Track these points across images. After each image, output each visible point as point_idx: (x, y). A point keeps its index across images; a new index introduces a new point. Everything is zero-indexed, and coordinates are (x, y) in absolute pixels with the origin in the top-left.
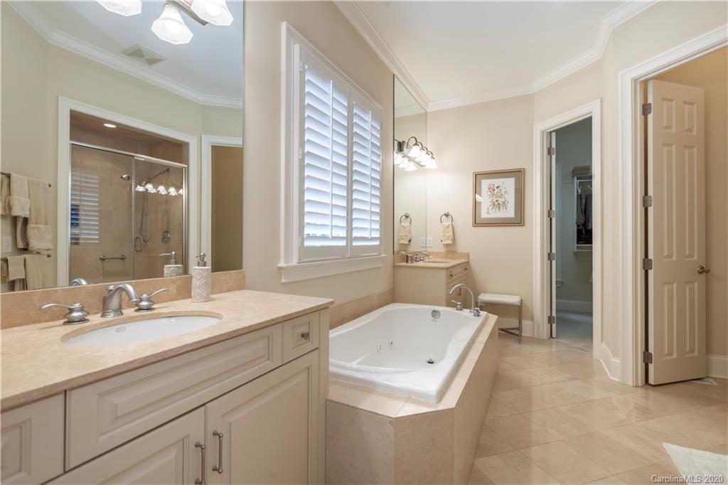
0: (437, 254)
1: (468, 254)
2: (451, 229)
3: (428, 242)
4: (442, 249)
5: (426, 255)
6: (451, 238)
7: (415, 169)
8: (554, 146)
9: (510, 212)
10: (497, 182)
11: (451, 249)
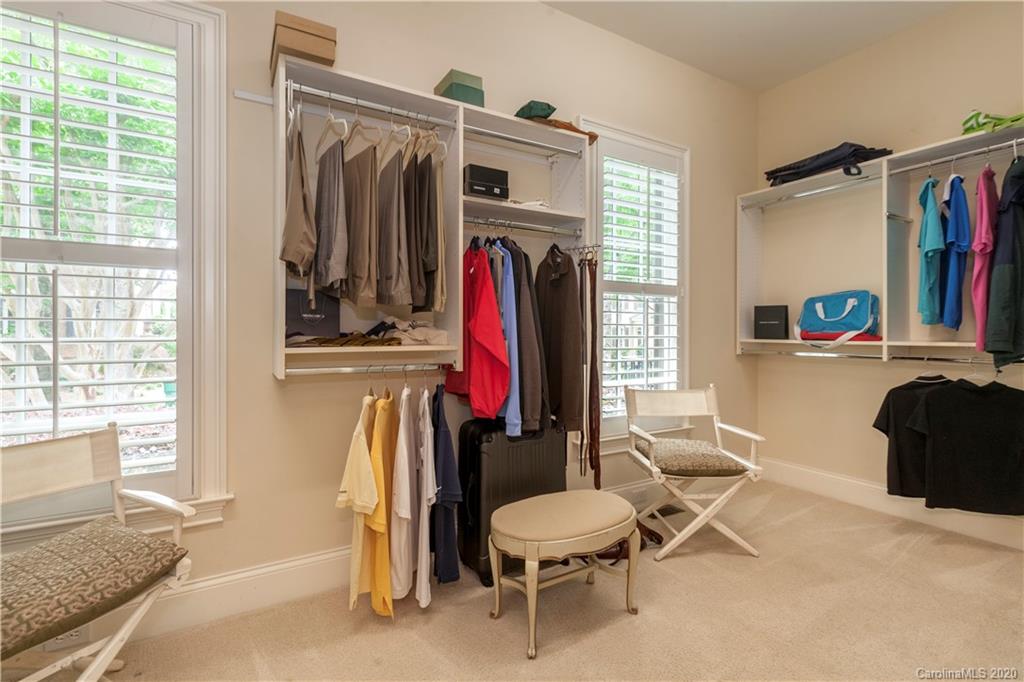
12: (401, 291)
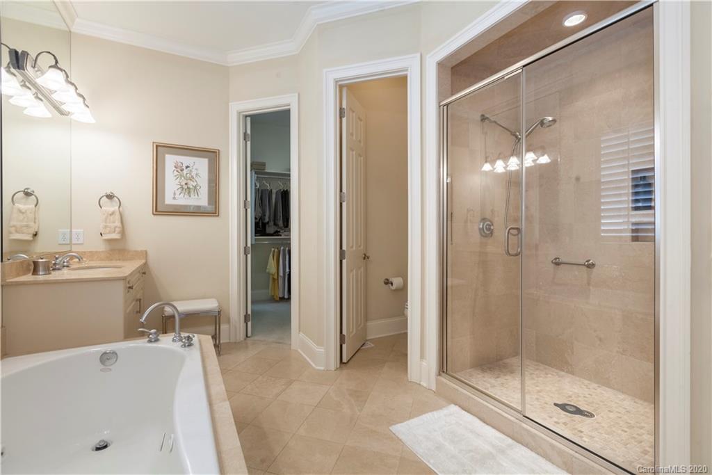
0: (92, 255)
1: (146, 252)
2: (117, 217)
3: (74, 236)
4: (101, 247)
5: (72, 257)
6: (117, 230)
7: (49, 115)
8: (249, 132)
9: (202, 200)
10: (186, 160)
11: (118, 248)
12: (281, 223)
